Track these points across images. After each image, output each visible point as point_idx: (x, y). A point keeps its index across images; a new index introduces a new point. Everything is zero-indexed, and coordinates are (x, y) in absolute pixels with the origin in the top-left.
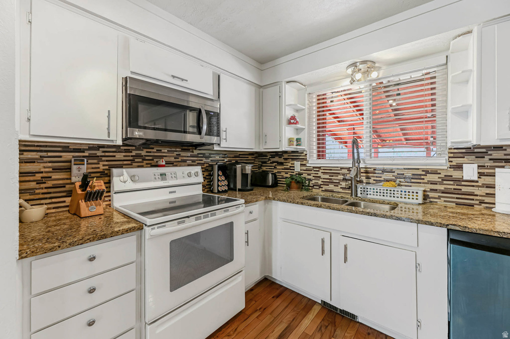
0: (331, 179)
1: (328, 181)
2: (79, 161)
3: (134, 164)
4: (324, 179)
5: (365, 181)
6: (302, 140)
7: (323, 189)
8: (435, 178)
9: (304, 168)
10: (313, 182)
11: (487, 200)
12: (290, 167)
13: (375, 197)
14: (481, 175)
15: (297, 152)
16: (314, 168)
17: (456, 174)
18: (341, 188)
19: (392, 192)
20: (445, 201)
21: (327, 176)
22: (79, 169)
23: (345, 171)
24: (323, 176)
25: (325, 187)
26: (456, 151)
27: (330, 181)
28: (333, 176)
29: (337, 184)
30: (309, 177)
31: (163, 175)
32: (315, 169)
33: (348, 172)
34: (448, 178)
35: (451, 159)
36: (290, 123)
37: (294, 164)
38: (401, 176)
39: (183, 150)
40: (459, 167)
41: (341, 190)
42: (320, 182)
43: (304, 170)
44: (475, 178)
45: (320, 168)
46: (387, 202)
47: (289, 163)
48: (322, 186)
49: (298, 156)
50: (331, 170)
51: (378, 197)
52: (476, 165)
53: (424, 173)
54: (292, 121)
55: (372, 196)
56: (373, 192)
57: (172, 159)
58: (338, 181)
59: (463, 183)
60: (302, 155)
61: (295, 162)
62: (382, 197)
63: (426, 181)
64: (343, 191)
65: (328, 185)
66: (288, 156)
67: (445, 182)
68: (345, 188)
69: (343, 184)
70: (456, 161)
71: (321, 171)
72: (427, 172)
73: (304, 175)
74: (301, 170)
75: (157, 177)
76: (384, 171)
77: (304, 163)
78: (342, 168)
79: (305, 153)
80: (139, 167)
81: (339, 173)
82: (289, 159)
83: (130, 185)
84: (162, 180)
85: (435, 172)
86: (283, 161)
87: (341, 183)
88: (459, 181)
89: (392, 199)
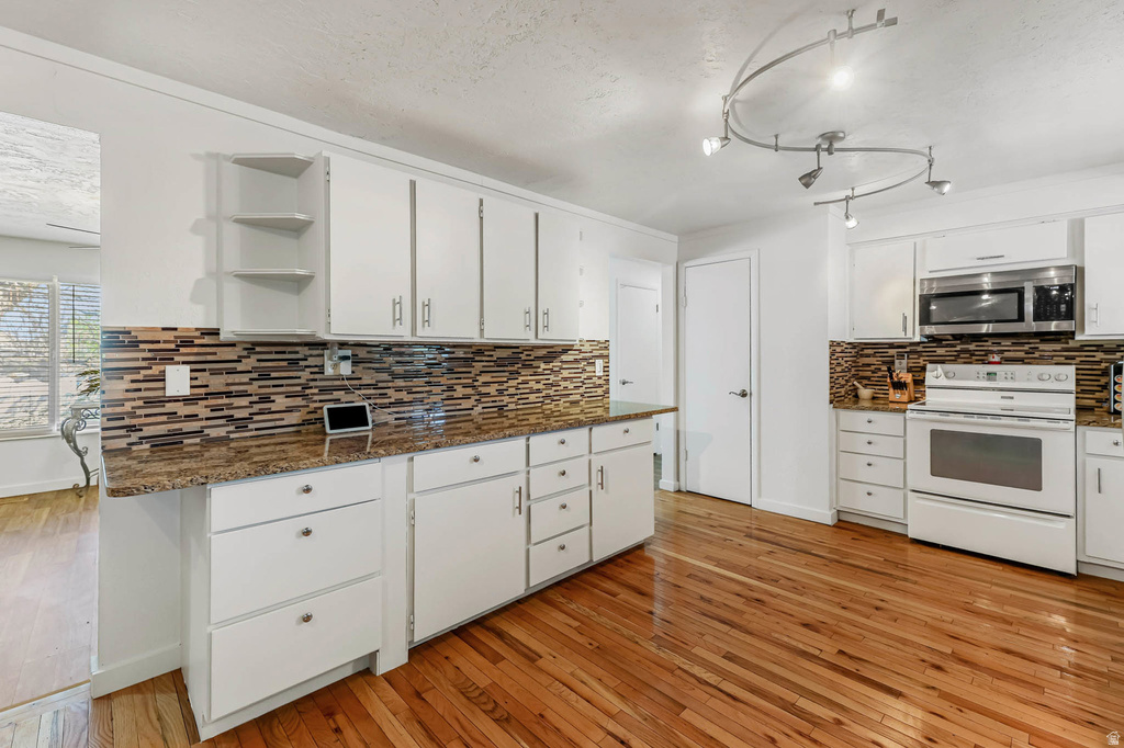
2: (901, 356)
3: (959, 360)
22: (900, 363)
31: (991, 376)
39: (1043, 341)
57: (1022, 355)
75: (981, 376)
80: (965, 363)
83: (943, 381)
84: (989, 380)
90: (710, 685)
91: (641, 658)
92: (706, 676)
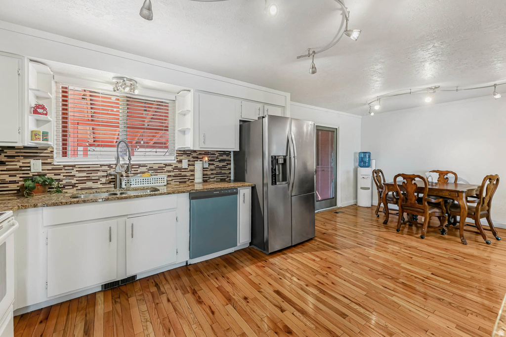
0: (89, 176)
1: (86, 178)
4: (79, 177)
5: (124, 175)
6: (49, 135)
7: (79, 188)
8: (170, 168)
9: (50, 167)
10: (64, 182)
11: (191, 178)
12: (20, 167)
13: (137, 186)
14: (189, 165)
15: (36, 148)
16: (64, 166)
17: (179, 165)
18: (101, 184)
19: (149, 180)
20: (175, 182)
21: (84, 174)
23: (106, 168)
24: (78, 174)
25: (80, 186)
26: (179, 152)
27: (88, 178)
28: (91, 173)
29: (95, 181)
30: (57, 177)
32: (66, 168)
33: (109, 168)
34: (176, 168)
35: (177, 157)
36: (35, 112)
37: (29, 163)
38: (151, 169)
40: (180, 161)
41: (101, 186)
42: (74, 181)
43: (48, 170)
44: (187, 167)
45: (74, 166)
46: (146, 188)
47: (19, 161)
48: (76, 185)
49: (37, 153)
50: (89, 167)
51: (140, 185)
52: (187, 160)
53: (164, 166)
54: (40, 111)
55: (135, 186)
56: (136, 182)
58: (97, 178)
59: (182, 170)
60: (45, 151)
61: (32, 161)
62: (142, 185)
63: (165, 171)
64: (103, 186)
65: (85, 183)
66: (16, 152)
67: (175, 171)
68: (106, 183)
69: (104, 180)
70: (180, 158)
71: (75, 169)
72: (166, 165)
73: (48, 176)
74: (42, 170)
76: (140, 166)
77: (49, 161)
78: (101, 166)
79: (50, 150)
81: (99, 170)
82: (19, 156)
85: (170, 165)
86: (4, 159)
87: (101, 179)
88: (180, 169)
89: (149, 185)
90: (354, 302)
91: (394, 320)
92: (357, 307)
